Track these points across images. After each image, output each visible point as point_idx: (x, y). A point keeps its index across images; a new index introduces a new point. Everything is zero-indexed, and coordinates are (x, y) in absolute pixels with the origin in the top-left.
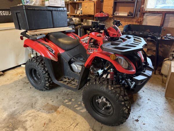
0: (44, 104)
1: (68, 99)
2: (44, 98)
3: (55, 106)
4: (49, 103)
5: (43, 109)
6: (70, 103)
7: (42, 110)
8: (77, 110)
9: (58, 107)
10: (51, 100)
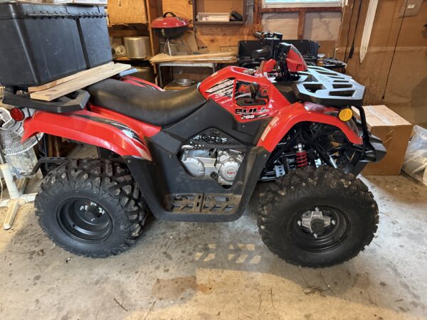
0: (150, 288)
1: (197, 249)
2: (137, 272)
3: (181, 278)
4: (160, 278)
5: (160, 299)
6: (212, 256)
7: (157, 301)
8: (240, 264)
9: (195, 278)
10: (157, 268)
